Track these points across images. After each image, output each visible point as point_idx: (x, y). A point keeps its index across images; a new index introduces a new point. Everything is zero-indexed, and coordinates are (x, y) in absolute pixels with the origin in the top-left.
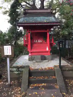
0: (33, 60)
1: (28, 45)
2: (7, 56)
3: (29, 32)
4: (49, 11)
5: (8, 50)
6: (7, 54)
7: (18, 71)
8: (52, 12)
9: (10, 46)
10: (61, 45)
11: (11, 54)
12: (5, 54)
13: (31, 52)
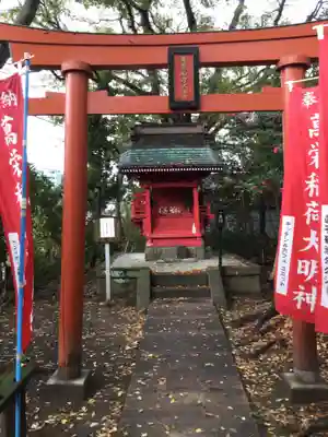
0: (159, 258)
1: (144, 221)
3: (148, 188)
4: (199, 129)
6: (106, 236)
7: (123, 278)
8: (205, 134)
12: (102, 236)
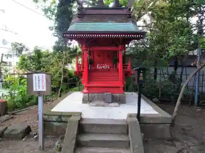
1: (83, 73)
2: (39, 93)
5: (41, 81)
7: (59, 122)
8: (129, 15)
9: (44, 75)
10: (141, 74)
11: (45, 90)
12: (35, 90)
13: (88, 87)
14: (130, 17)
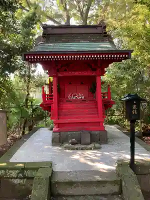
7: (21, 178)
10: (134, 107)
13: (58, 124)
14: (106, 36)
